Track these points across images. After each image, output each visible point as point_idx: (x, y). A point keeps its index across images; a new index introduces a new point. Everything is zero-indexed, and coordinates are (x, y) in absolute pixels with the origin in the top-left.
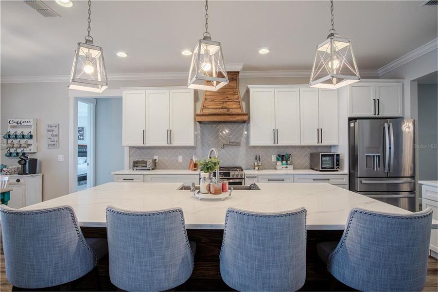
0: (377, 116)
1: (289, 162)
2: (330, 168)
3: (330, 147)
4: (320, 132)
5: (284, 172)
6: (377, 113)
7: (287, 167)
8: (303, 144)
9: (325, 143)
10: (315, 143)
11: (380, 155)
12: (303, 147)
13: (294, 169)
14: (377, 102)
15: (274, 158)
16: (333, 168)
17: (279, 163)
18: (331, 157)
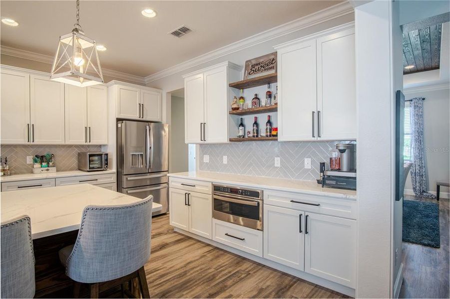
0: (141, 119)
1: (51, 164)
2: (98, 168)
3: (100, 146)
4: (88, 131)
5: (45, 175)
6: (141, 117)
7: (48, 170)
8: (67, 143)
9: (94, 142)
10: (82, 142)
11: (142, 153)
12: (70, 146)
13: (57, 171)
14: (141, 106)
15: (29, 160)
16: (102, 168)
17: (37, 165)
18: (99, 157)
